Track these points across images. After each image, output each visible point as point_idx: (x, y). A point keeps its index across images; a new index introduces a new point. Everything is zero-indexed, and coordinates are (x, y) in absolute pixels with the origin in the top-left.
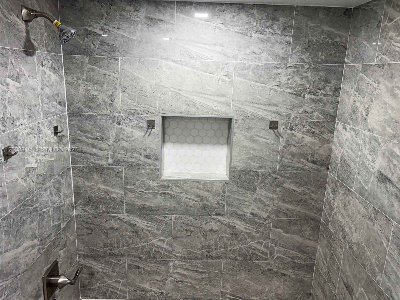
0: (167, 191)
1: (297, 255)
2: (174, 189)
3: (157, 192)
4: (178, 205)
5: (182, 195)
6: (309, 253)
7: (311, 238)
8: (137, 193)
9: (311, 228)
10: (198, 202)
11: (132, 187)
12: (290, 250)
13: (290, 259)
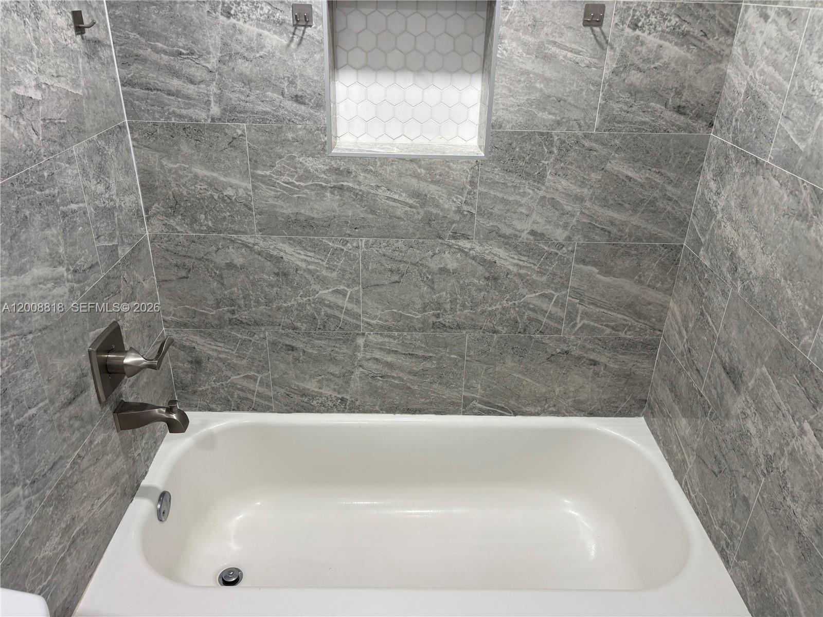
0: (345, 184)
1: (625, 322)
2: (361, 178)
3: (324, 184)
4: (371, 216)
5: (380, 192)
6: (652, 317)
7: (659, 285)
8: (281, 187)
9: (661, 262)
10: (415, 207)
11: (268, 173)
12: (611, 311)
13: (608, 331)
